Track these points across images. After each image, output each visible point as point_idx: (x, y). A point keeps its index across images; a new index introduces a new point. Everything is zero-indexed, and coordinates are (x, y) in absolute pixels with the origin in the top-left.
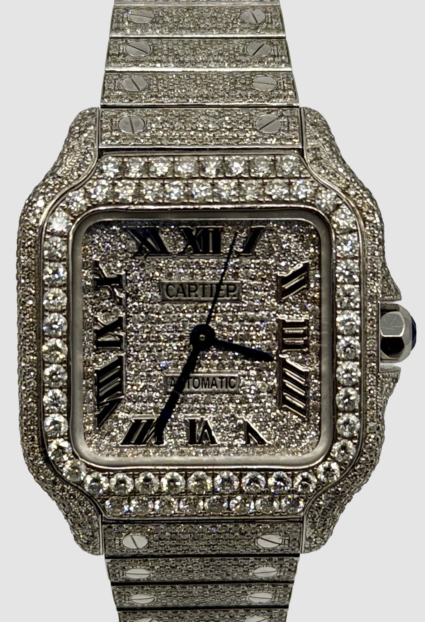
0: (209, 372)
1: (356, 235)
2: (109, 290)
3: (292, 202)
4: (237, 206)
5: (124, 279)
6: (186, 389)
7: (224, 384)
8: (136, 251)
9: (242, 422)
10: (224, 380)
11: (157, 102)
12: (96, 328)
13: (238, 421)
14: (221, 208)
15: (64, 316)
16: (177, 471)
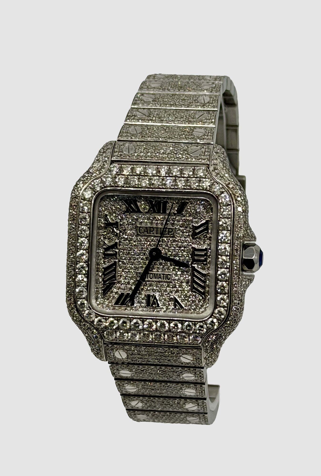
0: (158, 271)
1: (230, 207)
2: (112, 229)
3: (200, 189)
4: (173, 190)
5: (119, 224)
6: (146, 279)
7: (165, 278)
8: (126, 210)
9: (173, 297)
10: (165, 275)
11: (144, 139)
12: (104, 247)
13: (171, 297)
14: (166, 191)
15: (87, 239)
16: (139, 318)
